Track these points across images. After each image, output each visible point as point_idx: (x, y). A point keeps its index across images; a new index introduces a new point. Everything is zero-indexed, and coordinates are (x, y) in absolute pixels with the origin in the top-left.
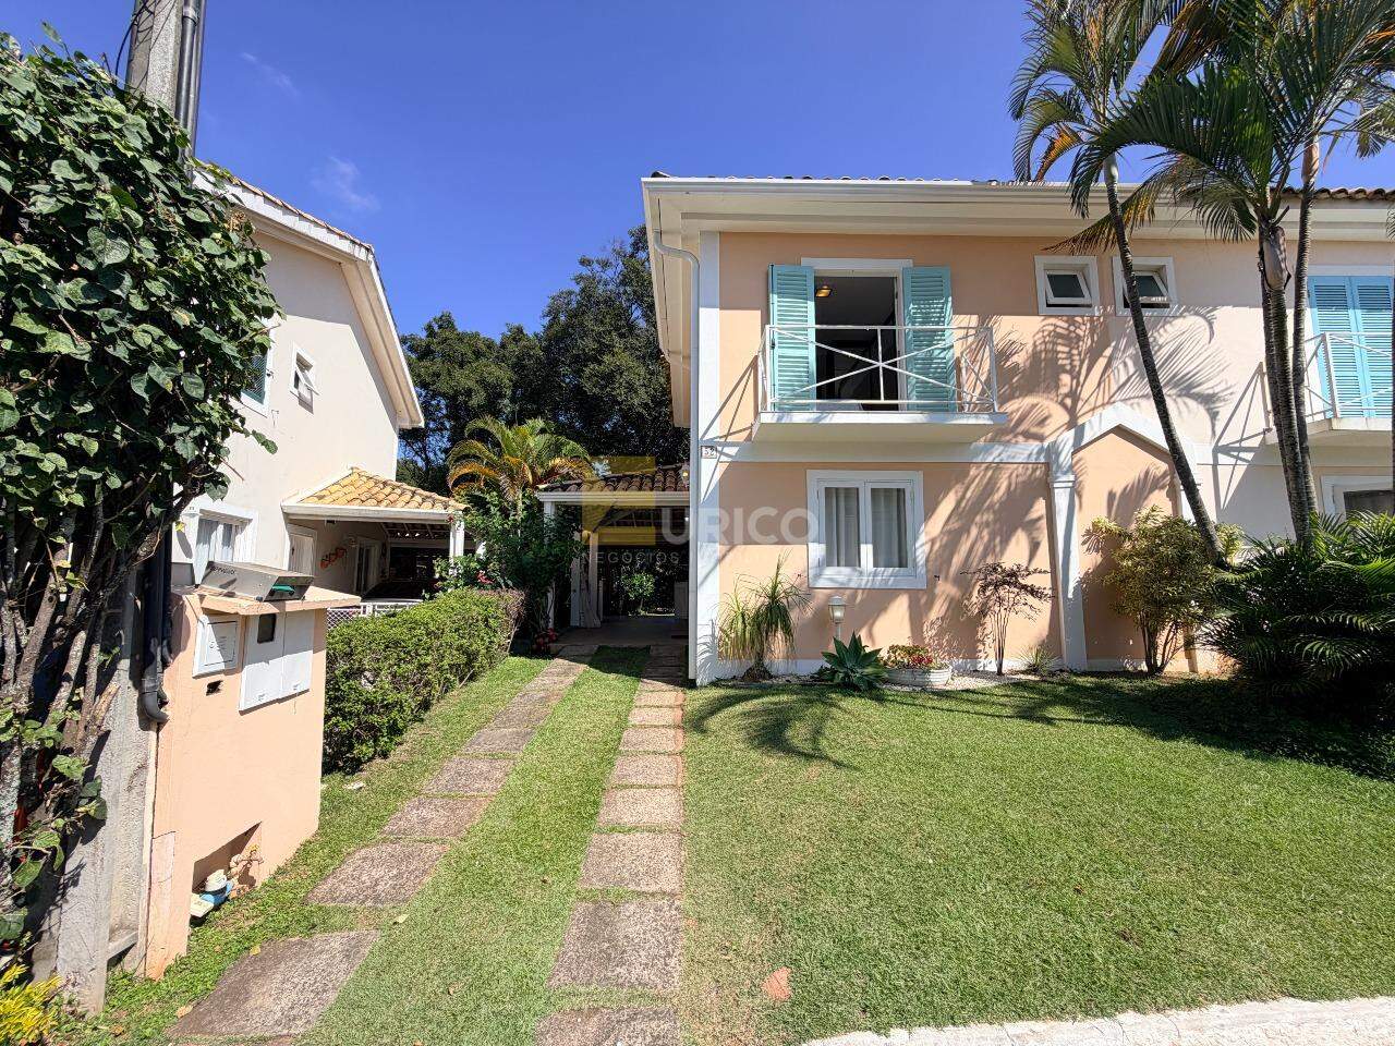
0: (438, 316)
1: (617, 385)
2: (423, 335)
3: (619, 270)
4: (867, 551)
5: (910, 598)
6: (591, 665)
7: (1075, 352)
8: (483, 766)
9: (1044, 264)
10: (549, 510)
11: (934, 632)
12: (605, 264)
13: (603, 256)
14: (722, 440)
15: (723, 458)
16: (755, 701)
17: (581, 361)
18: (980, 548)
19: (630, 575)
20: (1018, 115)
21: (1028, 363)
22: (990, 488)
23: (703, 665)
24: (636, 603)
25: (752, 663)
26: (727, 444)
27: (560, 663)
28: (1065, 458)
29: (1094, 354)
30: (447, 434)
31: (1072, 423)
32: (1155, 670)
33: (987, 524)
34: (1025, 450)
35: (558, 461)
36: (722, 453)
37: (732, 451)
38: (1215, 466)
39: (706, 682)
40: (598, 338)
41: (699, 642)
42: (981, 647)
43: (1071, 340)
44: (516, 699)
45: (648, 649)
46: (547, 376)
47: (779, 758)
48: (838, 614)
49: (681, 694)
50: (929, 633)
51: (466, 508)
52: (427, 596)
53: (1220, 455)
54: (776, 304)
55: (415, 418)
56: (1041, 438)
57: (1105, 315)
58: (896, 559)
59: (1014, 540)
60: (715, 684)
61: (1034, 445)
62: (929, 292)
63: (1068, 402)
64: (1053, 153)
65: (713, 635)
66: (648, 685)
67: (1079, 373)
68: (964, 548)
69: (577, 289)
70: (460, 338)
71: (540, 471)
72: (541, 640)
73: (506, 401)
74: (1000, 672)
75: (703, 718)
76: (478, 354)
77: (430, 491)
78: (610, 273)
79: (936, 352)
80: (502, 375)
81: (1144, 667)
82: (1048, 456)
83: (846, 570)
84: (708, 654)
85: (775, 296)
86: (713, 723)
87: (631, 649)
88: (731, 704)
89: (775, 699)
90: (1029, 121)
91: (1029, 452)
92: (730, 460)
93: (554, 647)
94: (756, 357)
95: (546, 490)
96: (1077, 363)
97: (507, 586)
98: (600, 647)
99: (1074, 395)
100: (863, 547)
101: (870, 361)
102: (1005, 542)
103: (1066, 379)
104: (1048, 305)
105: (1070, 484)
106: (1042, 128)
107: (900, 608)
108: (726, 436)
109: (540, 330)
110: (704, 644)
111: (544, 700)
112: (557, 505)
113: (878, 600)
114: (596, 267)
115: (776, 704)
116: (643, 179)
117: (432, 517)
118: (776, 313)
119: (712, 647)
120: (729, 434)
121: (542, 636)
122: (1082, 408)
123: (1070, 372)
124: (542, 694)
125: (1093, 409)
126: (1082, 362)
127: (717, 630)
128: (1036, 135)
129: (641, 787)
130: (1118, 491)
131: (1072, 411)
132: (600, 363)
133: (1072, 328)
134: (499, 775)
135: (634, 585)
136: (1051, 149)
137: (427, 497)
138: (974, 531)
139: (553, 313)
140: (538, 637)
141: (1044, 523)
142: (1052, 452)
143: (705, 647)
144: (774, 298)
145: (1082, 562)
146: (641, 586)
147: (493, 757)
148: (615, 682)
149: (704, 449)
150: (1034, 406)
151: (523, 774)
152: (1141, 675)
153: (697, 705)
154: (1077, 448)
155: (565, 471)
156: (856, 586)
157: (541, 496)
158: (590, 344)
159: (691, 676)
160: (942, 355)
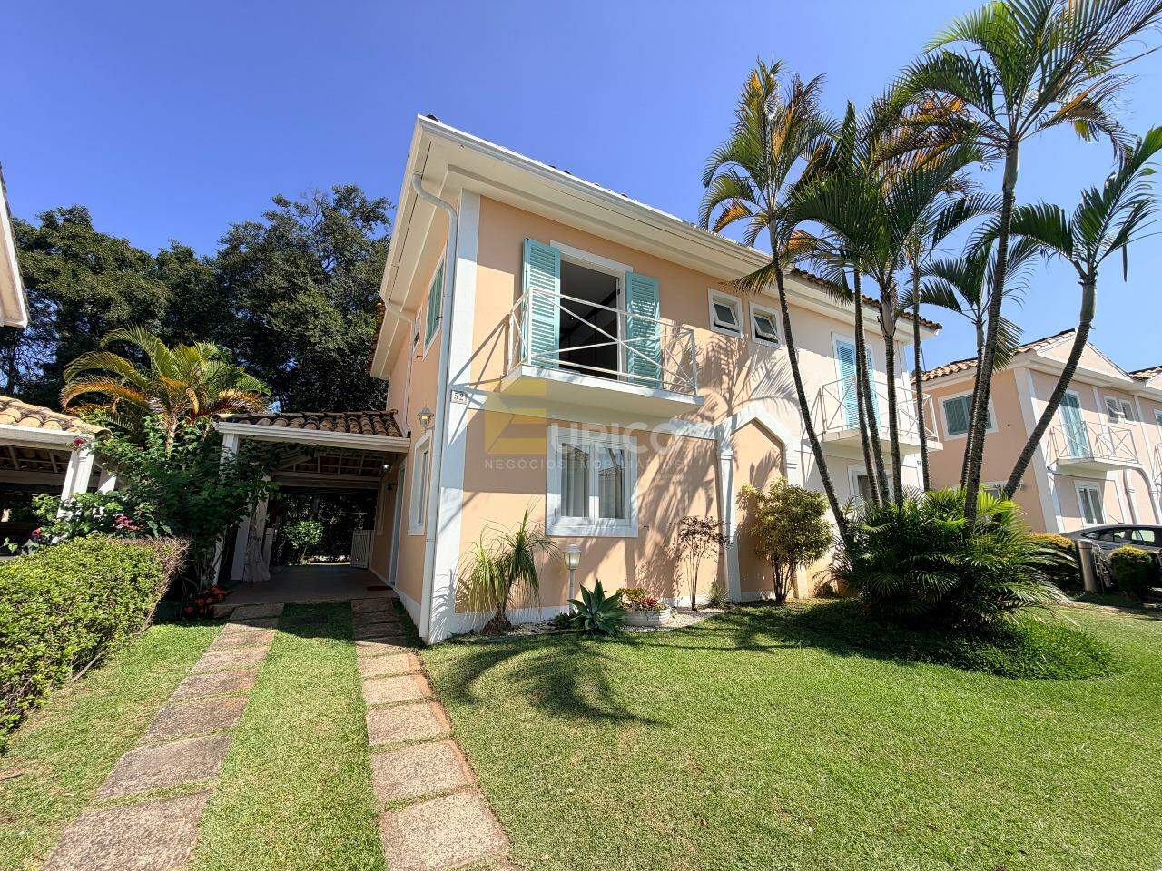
0: (68, 207)
1: (311, 326)
2: (38, 224)
3: (318, 219)
4: (594, 503)
5: (626, 543)
6: (282, 629)
7: (730, 361)
8: (147, 818)
9: (714, 295)
10: (230, 444)
11: (644, 574)
12: (304, 211)
13: (303, 202)
14: (473, 387)
15: (472, 405)
16: (517, 658)
17: (265, 298)
18: (675, 504)
19: (295, 522)
20: (707, 185)
21: (704, 364)
22: (681, 454)
23: (438, 620)
24: (300, 551)
25: (493, 613)
26: (476, 392)
27: (234, 631)
28: (727, 436)
29: (741, 364)
30: (53, 346)
31: (729, 413)
32: (781, 599)
33: (680, 483)
34: (702, 429)
35: (231, 393)
36: (471, 400)
37: (481, 398)
38: (802, 452)
39: (440, 638)
40: (288, 277)
41: (435, 594)
42: (675, 586)
43: (728, 353)
44: (181, 690)
45: (347, 604)
46: (218, 304)
47: (582, 725)
48: (574, 561)
49: (413, 657)
50: (640, 575)
51: (102, 432)
52: (12, 547)
53: (804, 446)
54: (529, 273)
55: (14, 314)
56: (712, 420)
57: (745, 337)
58: (613, 511)
59: (697, 495)
60: (454, 640)
61: (708, 425)
62: (644, 295)
63: (727, 395)
64: (726, 219)
65: (451, 586)
66: (367, 649)
67: (733, 376)
68: (663, 504)
69: (268, 225)
70: (99, 239)
71: (208, 401)
72: (200, 602)
73: (157, 322)
74: (694, 608)
75: (464, 685)
76: (122, 262)
77: (39, 404)
78: (307, 221)
79: (649, 343)
80: (160, 293)
81: (773, 596)
82: (716, 434)
83: (578, 519)
84: (443, 608)
85: (529, 266)
86: (478, 688)
87: (326, 605)
88: (492, 664)
89: (536, 653)
90: (713, 191)
91: (705, 430)
92: (478, 407)
93: (220, 609)
94: (508, 317)
95: (229, 420)
96: (731, 369)
97: (162, 532)
98: (286, 606)
99: (730, 391)
100: (591, 499)
101: (612, 337)
102: (691, 498)
103: (725, 378)
104: (716, 325)
105: (730, 458)
106: (723, 199)
107: (618, 553)
108: (477, 384)
109: (213, 255)
110: (441, 596)
111: (229, 686)
112: (243, 440)
113: (602, 546)
114: (293, 211)
115: (538, 659)
116: (419, 116)
117: (40, 439)
118: (529, 280)
119: (449, 600)
120: (479, 382)
121: (202, 596)
122: (735, 402)
123: (728, 375)
124: (223, 676)
125: (742, 403)
126: (734, 370)
127: (457, 580)
128: (714, 204)
129: (424, 798)
130: (756, 465)
131: (729, 402)
132: (291, 301)
133: (729, 344)
134: (183, 827)
135: (300, 533)
136: (724, 216)
137: (31, 412)
138: (672, 488)
139: (234, 242)
140: (196, 597)
141: (714, 483)
142: (719, 431)
143: (442, 599)
144: (528, 267)
145: (737, 517)
146: (307, 534)
147: (165, 795)
148: (323, 649)
149: (453, 393)
150: (707, 396)
151: (230, 814)
152: (770, 602)
153: (444, 668)
154: (734, 431)
155: (241, 404)
156: (586, 535)
157: (222, 427)
158: (278, 281)
159: (422, 634)
160: (652, 346)
